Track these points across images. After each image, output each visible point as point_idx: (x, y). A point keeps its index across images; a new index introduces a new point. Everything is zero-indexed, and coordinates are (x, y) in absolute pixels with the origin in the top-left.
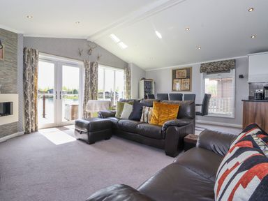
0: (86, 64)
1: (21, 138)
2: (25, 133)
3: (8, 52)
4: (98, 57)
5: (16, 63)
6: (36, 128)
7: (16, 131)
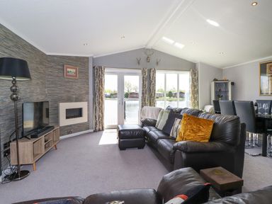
0: (144, 72)
1: (91, 135)
2: (94, 131)
3: (82, 72)
4: (157, 63)
5: (88, 79)
6: (103, 128)
7: (89, 129)
